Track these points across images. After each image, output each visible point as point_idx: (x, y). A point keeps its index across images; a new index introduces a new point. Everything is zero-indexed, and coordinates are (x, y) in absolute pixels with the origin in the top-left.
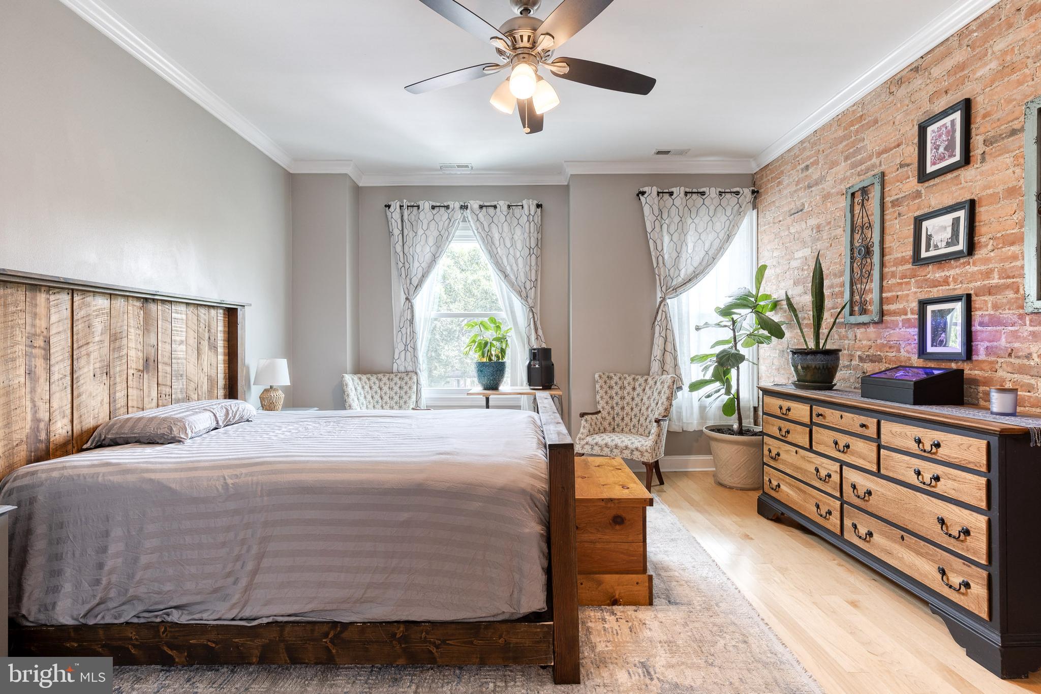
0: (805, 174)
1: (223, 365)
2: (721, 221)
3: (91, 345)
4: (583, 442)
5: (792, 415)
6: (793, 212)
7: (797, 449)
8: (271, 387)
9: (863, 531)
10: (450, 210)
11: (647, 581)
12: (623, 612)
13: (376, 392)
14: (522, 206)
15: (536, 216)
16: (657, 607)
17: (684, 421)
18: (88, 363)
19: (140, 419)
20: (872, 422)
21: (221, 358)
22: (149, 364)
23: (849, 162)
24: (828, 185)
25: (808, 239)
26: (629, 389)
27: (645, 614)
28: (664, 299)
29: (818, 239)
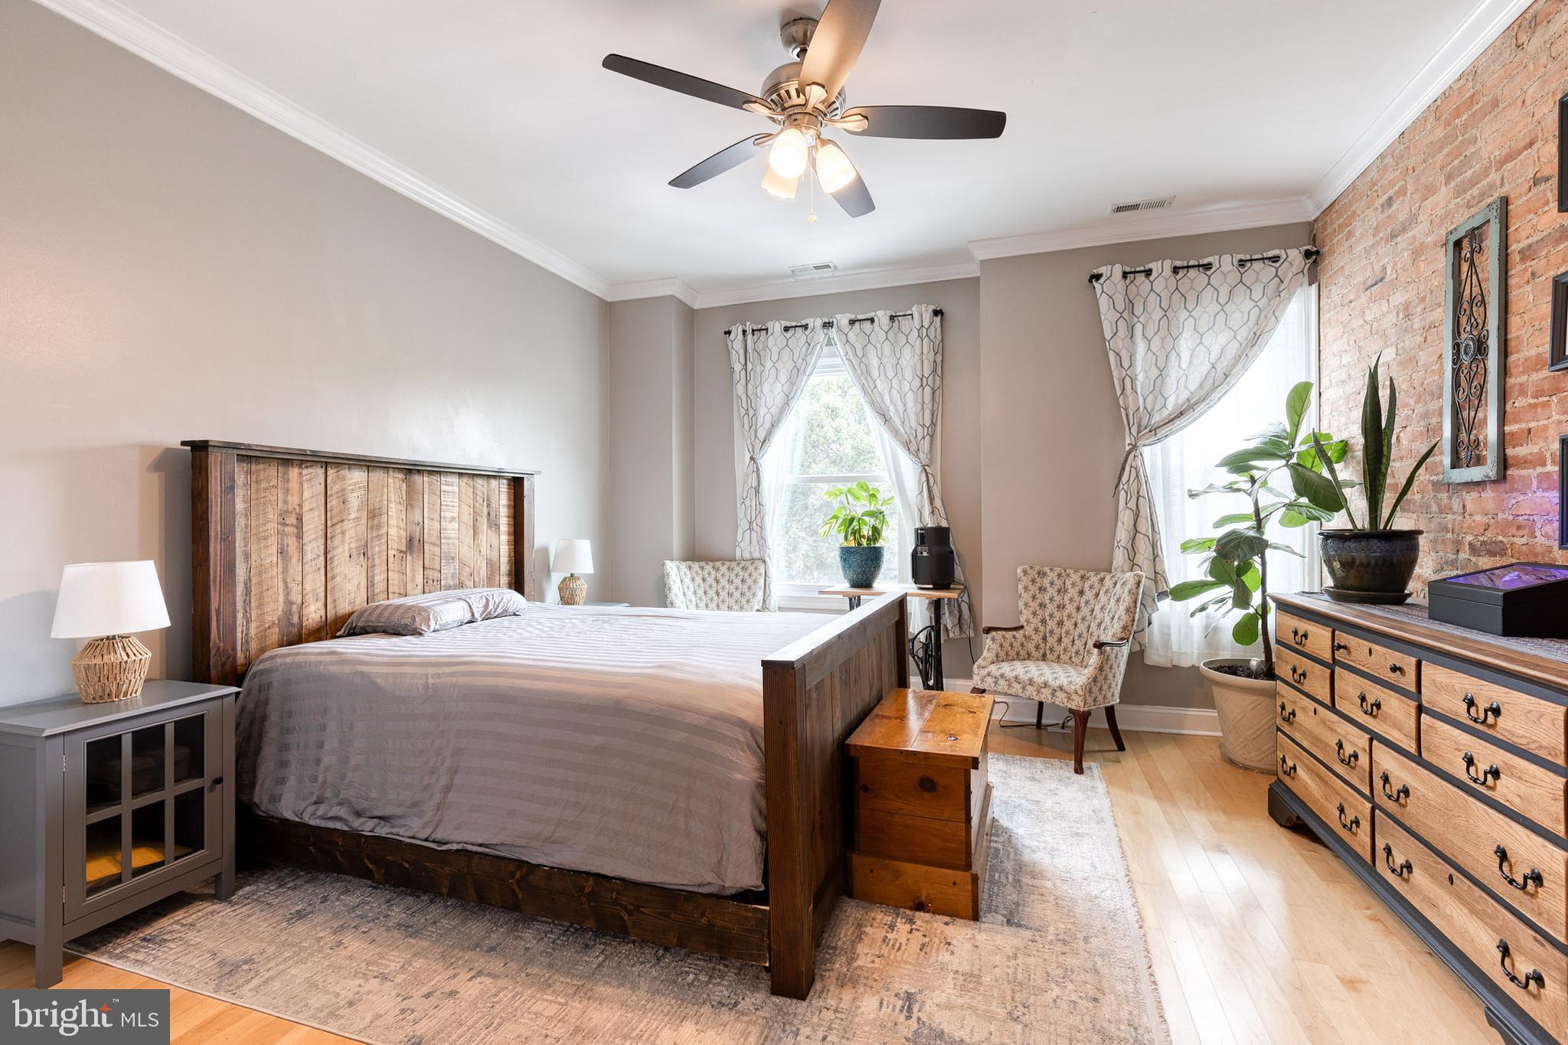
0: (1386, 214)
1: (507, 547)
2: (1242, 310)
3: (346, 522)
4: (984, 672)
5: (1310, 646)
6: (1369, 283)
7: (1316, 705)
8: (572, 575)
9: (1399, 859)
10: (809, 330)
11: (970, 882)
12: (927, 922)
13: (710, 586)
14: (912, 315)
15: (932, 328)
16: (983, 926)
17: (1175, 649)
18: (343, 542)
19: (398, 607)
20: (1409, 662)
21: (504, 538)
22: (413, 544)
23: (1453, 184)
24: (1418, 231)
25: (1391, 332)
26: (1073, 592)
27: (960, 932)
28: (1134, 447)
29: (1406, 331)
